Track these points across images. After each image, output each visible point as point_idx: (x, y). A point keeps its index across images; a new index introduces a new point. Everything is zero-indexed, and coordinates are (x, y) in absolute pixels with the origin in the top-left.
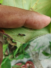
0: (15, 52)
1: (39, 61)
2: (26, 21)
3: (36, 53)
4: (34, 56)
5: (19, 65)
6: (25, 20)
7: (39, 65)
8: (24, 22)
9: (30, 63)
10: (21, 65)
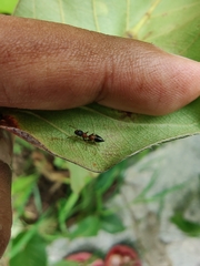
0: (63, 205)
1: (160, 246)
2: (106, 79)
3: (150, 214)
4: (142, 226)
5: (82, 260)
6: (102, 77)
7: (161, 261)
8: (99, 83)
9: (122, 254)
10: (90, 261)
